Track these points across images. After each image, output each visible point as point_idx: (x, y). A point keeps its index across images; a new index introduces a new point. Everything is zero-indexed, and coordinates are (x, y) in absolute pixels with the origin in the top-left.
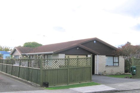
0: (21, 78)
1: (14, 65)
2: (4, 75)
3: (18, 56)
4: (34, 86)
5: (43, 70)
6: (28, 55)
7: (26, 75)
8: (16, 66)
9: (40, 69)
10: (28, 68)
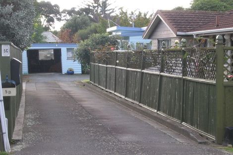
0: (164, 112)
1: (145, 71)
2: (118, 101)
3: (168, 40)
4: (196, 141)
5: (225, 87)
6: (197, 35)
7: (177, 104)
8: (151, 74)
9: (214, 82)
10: (184, 80)
